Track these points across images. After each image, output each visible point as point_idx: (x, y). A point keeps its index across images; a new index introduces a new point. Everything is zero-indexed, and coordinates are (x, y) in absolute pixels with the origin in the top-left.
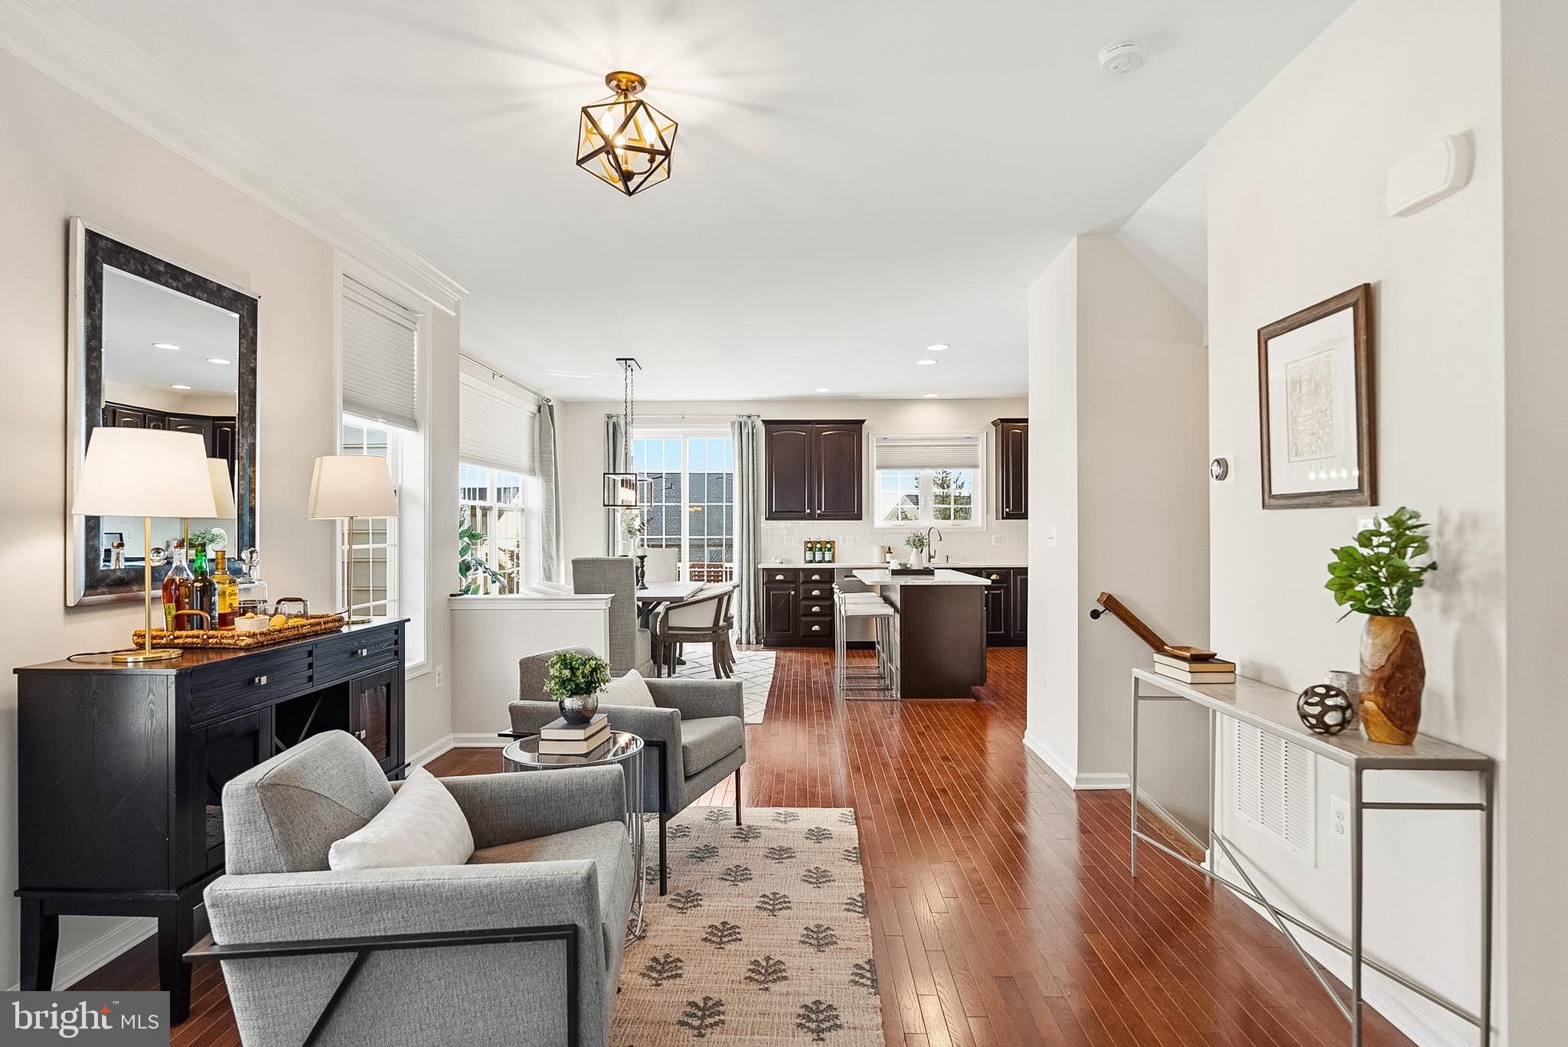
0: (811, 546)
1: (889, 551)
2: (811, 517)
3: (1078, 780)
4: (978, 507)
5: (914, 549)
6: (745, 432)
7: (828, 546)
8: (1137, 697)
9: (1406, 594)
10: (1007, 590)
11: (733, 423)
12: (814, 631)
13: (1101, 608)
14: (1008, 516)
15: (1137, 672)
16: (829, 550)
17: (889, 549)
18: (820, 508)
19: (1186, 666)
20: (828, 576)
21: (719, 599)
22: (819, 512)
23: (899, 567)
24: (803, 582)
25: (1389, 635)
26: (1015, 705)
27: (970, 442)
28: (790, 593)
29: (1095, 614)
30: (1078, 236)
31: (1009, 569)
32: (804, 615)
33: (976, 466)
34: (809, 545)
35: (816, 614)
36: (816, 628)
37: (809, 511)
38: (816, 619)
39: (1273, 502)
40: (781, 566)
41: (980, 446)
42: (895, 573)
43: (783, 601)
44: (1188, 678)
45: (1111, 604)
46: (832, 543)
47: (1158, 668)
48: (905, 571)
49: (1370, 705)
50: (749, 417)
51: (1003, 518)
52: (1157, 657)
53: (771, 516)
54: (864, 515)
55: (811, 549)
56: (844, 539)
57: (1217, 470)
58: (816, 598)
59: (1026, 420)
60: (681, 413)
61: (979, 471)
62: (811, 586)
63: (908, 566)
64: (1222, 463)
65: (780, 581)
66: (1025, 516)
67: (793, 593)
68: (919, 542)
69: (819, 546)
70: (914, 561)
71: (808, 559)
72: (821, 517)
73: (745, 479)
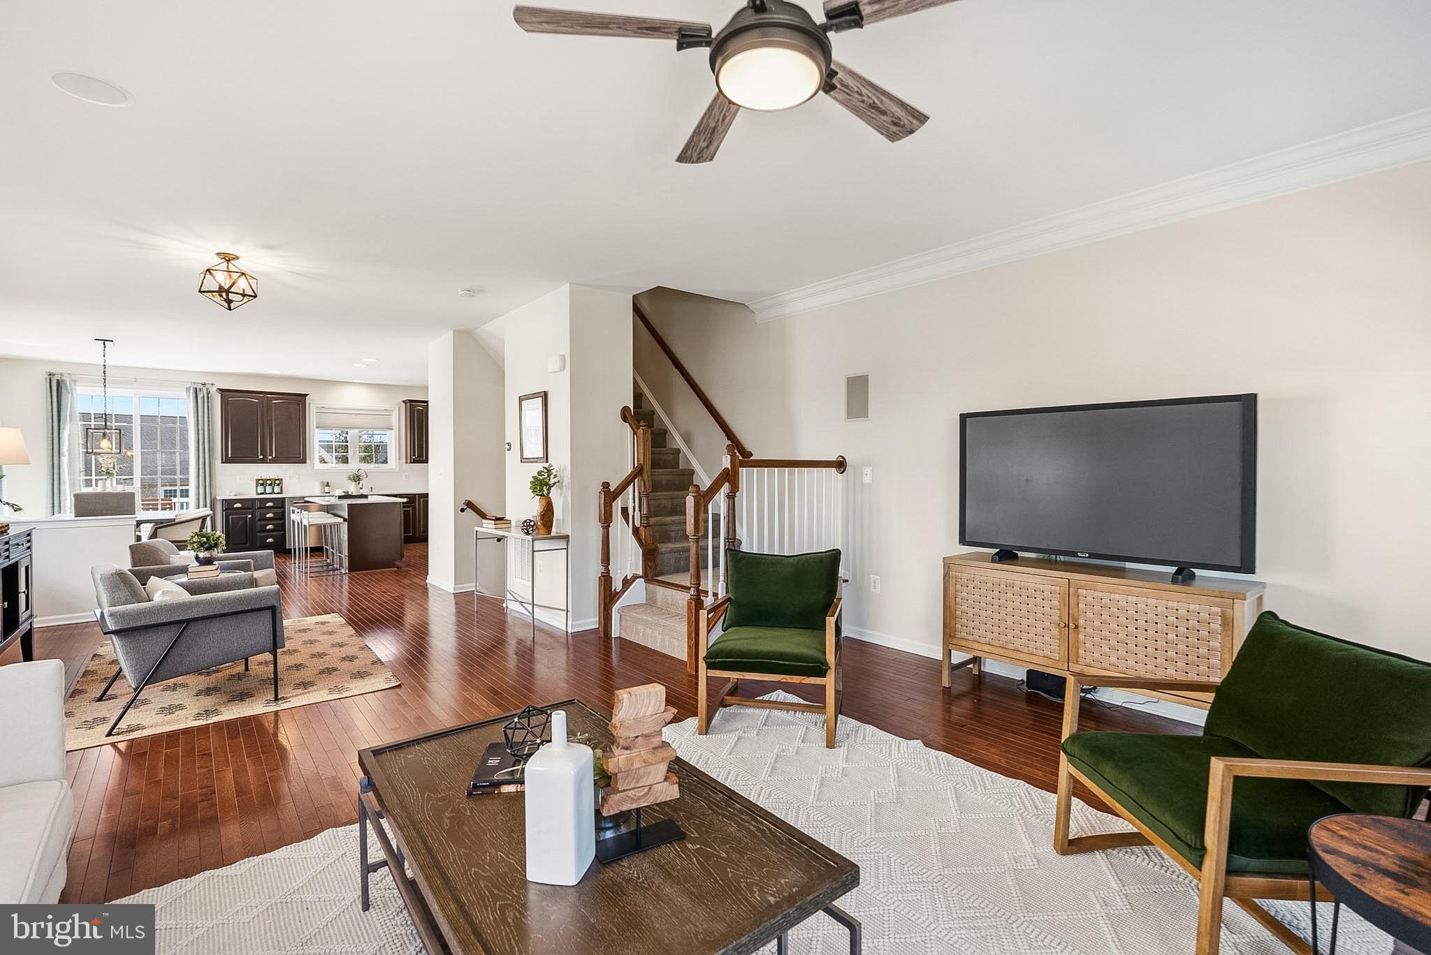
0: (262, 483)
1: (328, 485)
2: (264, 461)
3: (454, 589)
4: (392, 454)
5: (354, 483)
6: (200, 396)
7: (277, 482)
8: (477, 539)
9: (549, 490)
10: (414, 508)
11: (188, 389)
12: (269, 542)
13: (465, 507)
14: (414, 461)
15: (476, 528)
16: (278, 485)
17: (328, 483)
18: (271, 455)
19: (493, 522)
20: (280, 504)
21: (203, 519)
22: (270, 457)
23: (343, 494)
24: (259, 508)
25: (544, 502)
26: (422, 566)
27: (386, 413)
28: (247, 517)
29: (463, 510)
30: (454, 331)
31: (415, 495)
32: (259, 532)
33: (392, 429)
34: (261, 482)
35: (270, 530)
36: (270, 540)
37: (261, 457)
38: (270, 533)
39: (523, 460)
40: (236, 498)
41: (394, 416)
42: (340, 497)
43: (241, 522)
44: (494, 526)
45: (470, 505)
46: (281, 480)
47: (484, 525)
48: (347, 496)
49: (539, 523)
50: (204, 384)
51: (411, 463)
52: (484, 521)
53: (226, 460)
54: (307, 461)
55: (262, 485)
56: (290, 478)
57: (507, 447)
58: (270, 519)
59: (427, 402)
60: (134, 377)
61: (393, 431)
62: (266, 511)
63: (350, 493)
64: (509, 444)
65: (238, 508)
66: (426, 461)
67: (250, 516)
68: (357, 478)
69: (269, 482)
70: (352, 489)
71: (259, 492)
72: (273, 461)
73: (201, 432)
